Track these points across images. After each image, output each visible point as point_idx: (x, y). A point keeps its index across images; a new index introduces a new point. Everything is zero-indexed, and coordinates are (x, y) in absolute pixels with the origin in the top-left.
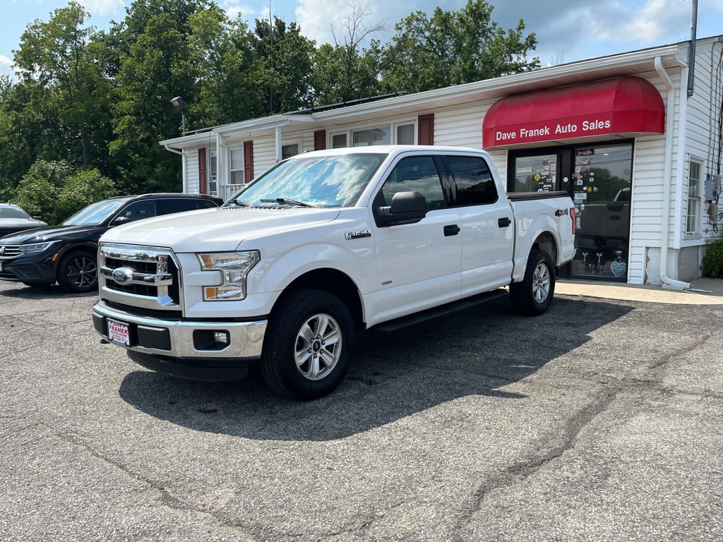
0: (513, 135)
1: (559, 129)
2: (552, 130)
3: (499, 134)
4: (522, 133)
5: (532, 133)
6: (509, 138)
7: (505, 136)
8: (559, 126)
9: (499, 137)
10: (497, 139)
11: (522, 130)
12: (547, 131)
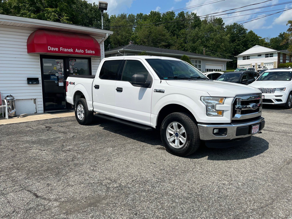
0: (57, 49)
1: (77, 51)
2: (74, 50)
3: (49, 48)
4: (61, 49)
5: (66, 50)
6: (55, 50)
7: (53, 49)
8: (77, 49)
9: (49, 49)
10: (49, 50)
11: (61, 48)
12: (72, 50)
